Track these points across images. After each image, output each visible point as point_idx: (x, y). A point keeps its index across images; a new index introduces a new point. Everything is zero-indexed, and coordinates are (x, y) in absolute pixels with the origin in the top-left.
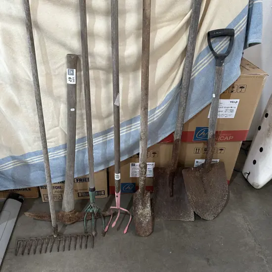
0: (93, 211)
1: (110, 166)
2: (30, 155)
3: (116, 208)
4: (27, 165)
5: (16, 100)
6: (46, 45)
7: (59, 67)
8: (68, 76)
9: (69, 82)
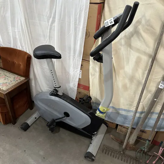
0: (144, 150)
1: (160, 131)
2: (122, 109)
3: (158, 154)
4: (118, 113)
5: (128, 85)
6: (156, 67)
7: (157, 78)
8: (161, 84)
9: (160, 87)
